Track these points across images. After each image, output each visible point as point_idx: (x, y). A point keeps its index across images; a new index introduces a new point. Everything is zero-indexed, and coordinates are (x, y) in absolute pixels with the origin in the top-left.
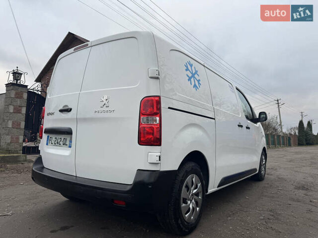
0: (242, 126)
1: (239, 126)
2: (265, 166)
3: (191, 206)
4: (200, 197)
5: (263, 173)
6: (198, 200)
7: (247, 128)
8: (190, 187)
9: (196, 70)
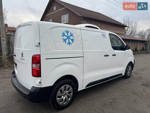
0: (108, 56)
1: (105, 56)
2: (131, 71)
3: (64, 98)
4: (71, 94)
5: (128, 75)
6: (69, 95)
7: (113, 55)
8: (63, 91)
9: (72, 34)
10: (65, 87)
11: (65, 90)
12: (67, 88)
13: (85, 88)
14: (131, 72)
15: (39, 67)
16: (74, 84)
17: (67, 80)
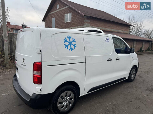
0: (111, 60)
1: (108, 60)
2: (135, 74)
3: (65, 104)
4: (73, 100)
5: (132, 78)
6: (70, 101)
7: (116, 59)
8: (64, 98)
9: (74, 39)
10: (66, 93)
11: (66, 96)
12: (68, 94)
13: (87, 93)
14: (135, 76)
15: (40, 74)
16: (75, 90)
17: (68, 86)
